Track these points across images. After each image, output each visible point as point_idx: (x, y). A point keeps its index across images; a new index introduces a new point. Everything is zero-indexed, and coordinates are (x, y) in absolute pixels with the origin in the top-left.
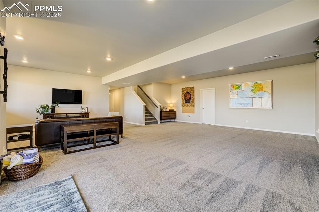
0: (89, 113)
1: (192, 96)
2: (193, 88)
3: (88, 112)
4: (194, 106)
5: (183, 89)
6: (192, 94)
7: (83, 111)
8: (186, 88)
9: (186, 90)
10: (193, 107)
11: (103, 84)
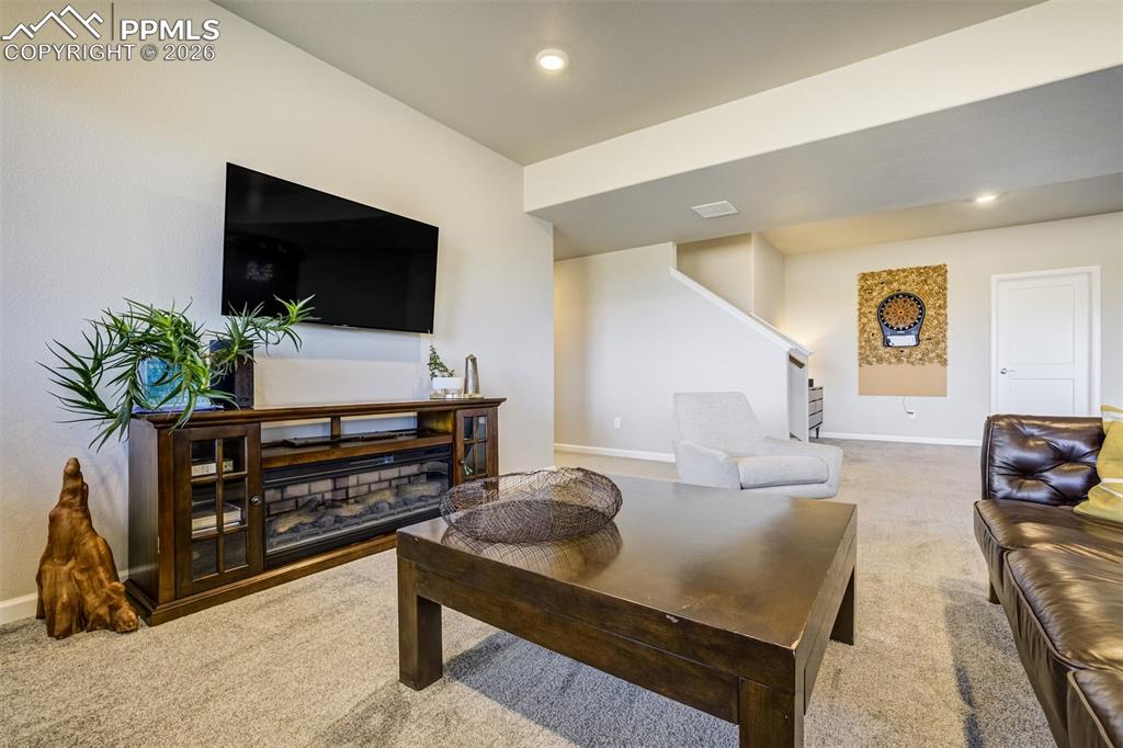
0: (497, 402)
1: (930, 312)
2: (941, 271)
3: (486, 393)
4: (944, 362)
5: (864, 277)
6: (929, 302)
7: (449, 388)
8: (890, 272)
9: (889, 283)
10: (936, 365)
11: (529, 206)
